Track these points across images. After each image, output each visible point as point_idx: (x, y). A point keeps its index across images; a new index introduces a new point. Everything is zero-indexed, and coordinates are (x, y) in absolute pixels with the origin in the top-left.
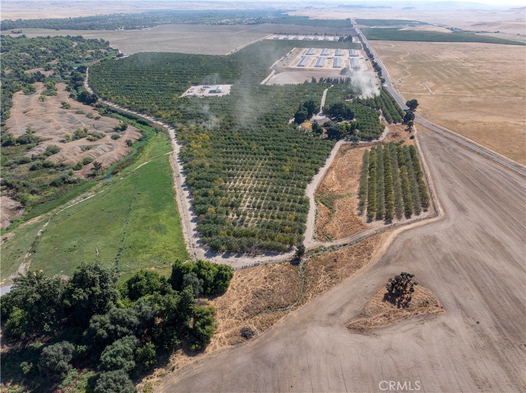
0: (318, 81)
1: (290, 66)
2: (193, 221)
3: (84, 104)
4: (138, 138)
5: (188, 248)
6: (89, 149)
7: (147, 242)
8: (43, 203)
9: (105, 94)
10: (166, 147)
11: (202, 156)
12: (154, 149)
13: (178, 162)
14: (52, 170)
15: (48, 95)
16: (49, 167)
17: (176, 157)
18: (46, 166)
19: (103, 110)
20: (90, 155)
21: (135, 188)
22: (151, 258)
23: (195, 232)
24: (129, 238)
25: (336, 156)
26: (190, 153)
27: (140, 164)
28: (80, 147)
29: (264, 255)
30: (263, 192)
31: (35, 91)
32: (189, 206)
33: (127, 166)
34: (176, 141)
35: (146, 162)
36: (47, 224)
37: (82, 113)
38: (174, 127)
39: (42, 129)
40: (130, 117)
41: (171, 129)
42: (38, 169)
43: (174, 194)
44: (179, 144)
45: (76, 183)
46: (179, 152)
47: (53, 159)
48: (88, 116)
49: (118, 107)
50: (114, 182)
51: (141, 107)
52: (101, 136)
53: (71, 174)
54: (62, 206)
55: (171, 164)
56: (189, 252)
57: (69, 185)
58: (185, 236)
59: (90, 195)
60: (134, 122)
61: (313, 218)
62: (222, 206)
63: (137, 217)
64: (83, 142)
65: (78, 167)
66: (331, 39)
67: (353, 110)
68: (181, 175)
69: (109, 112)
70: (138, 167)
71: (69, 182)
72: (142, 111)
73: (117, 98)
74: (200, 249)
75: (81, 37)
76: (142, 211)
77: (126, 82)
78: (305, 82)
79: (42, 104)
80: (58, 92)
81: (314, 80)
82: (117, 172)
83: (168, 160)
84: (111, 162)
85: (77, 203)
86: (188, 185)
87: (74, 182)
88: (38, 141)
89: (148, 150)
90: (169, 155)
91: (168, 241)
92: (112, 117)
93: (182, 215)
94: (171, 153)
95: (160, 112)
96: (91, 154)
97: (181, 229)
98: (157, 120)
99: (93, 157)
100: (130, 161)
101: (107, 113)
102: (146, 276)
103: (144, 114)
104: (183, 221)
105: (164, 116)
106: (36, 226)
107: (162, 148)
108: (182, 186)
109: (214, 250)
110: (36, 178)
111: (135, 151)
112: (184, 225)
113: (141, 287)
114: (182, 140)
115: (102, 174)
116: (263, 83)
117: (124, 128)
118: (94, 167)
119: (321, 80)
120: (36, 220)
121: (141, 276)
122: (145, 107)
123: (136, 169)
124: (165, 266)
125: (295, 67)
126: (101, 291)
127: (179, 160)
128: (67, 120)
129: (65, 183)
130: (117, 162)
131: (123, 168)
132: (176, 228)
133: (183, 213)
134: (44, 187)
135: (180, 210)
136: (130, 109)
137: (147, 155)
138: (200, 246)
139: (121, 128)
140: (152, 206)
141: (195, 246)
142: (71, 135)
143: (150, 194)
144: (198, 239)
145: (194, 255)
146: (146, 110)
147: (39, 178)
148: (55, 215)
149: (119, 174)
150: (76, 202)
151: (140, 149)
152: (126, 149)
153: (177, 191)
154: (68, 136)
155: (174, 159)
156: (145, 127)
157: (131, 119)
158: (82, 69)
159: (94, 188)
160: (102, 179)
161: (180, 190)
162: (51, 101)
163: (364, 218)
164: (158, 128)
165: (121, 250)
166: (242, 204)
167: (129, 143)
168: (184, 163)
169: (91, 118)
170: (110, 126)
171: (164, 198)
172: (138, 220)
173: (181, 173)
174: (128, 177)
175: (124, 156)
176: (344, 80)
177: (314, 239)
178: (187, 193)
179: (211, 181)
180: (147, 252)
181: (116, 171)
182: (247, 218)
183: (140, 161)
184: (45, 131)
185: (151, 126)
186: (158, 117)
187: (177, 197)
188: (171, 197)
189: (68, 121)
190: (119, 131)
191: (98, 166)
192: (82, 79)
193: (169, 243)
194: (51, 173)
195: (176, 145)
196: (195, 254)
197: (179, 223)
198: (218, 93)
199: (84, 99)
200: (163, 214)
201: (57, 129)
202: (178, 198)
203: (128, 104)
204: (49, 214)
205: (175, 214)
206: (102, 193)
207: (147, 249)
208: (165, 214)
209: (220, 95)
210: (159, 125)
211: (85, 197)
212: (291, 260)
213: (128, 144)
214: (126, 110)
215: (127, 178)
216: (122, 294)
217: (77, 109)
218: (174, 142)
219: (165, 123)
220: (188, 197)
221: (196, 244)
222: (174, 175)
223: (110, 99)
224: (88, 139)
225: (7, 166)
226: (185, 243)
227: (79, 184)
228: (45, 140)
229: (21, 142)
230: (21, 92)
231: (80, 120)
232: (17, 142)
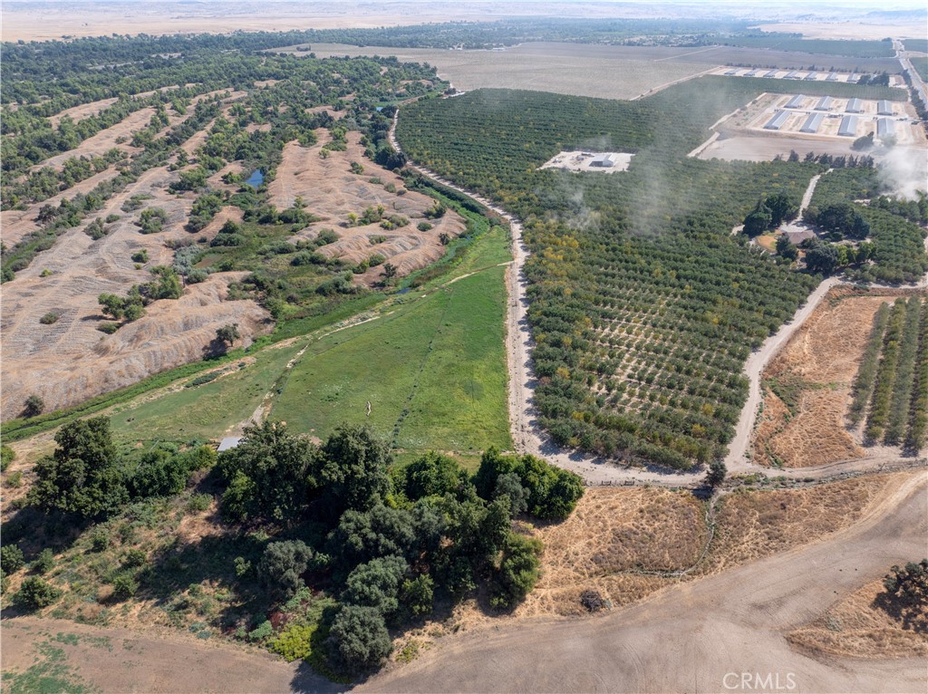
0: (801, 159)
1: (750, 127)
2: (530, 385)
3: (384, 168)
4: (459, 232)
5: (512, 430)
6: (381, 242)
7: (448, 408)
8: (302, 318)
9: (418, 154)
10: (502, 252)
11: (562, 276)
12: (483, 254)
13: (519, 281)
14: (322, 268)
15: (333, 150)
16: (319, 263)
17: (517, 271)
18: (315, 261)
19: (412, 180)
20: (381, 252)
21: (444, 314)
22: (450, 435)
23: (530, 405)
24: (421, 395)
25: (818, 307)
26: (541, 268)
27: (456, 276)
28: (369, 237)
29: (645, 469)
30: (662, 355)
31: (315, 142)
32: (526, 358)
33: (436, 276)
34: (521, 245)
35: (466, 273)
36: (302, 352)
37: (379, 183)
38: (521, 220)
39: (316, 201)
40: (452, 196)
41: (516, 223)
42: (302, 264)
43: (505, 334)
44: (525, 249)
45: (354, 293)
46: (523, 263)
47: (326, 252)
48: (387, 188)
49: (435, 178)
50: (412, 301)
51: (472, 181)
52: (402, 223)
53: (348, 279)
54: (327, 328)
55: (507, 283)
56: (513, 438)
57: (344, 295)
58: (512, 409)
59: (373, 317)
60: (458, 205)
61: (752, 419)
62: (583, 367)
63: (439, 363)
64: (374, 229)
65: (361, 269)
66: (843, 78)
67: (867, 222)
68: (521, 303)
69: (420, 184)
70: (453, 281)
71: (345, 291)
72: (472, 188)
73: (436, 163)
74: (533, 436)
75: (394, 59)
76: (448, 355)
77: (454, 138)
78: (775, 160)
79: (323, 163)
80: (348, 146)
81: (794, 157)
82: (418, 285)
83: (502, 275)
84: (411, 267)
85: (351, 326)
86: (530, 323)
87: (352, 292)
88: (309, 221)
89: (472, 254)
90: (505, 267)
91: (481, 412)
92: (423, 193)
93: (511, 373)
94: (509, 263)
95: (502, 193)
96: (383, 250)
97: (507, 395)
98: (495, 206)
99: (385, 255)
100: (439, 269)
101: (417, 186)
102: (437, 463)
103: (475, 192)
104: (511, 383)
105: (507, 199)
106: (288, 352)
107: (495, 253)
108: (520, 323)
109: (556, 442)
110: (298, 279)
111: (452, 254)
112: (512, 390)
113: (427, 480)
114: (531, 244)
115: (396, 285)
116: (692, 155)
117: (439, 214)
118: (384, 271)
119: (809, 157)
120: (288, 343)
121: (430, 462)
122: (479, 182)
123: (448, 283)
124: (471, 453)
125: (760, 129)
126: (365, 473)
127: (520, 278)
128: (356, 191)
129: (338, 291)
130: (421, 267)
131: (429, 279)
132: (499, 393)
133: (513, 369)
134: (307, 294)
135: (510, 364)
136: (453, 182)
137: (470, 262)
138: (534, 431)
139: (435, 212)
140: (464, 349)
141: (526, 429)
142: (358, 215)
143: (464, 329)
144: (533, 418)
145: (522, 445)
146: (480, 186)
147: (302, 278)
148: (316, 340)
149: (421, 288)
150: (350, 323)
151: (461, 252)
152: (439, 249)
153: (511, 330)
154: (352, 218)
155: (513, 275)
156: (473, 214)
157: (453, 199)
158: (389, 112)
159: (379, 306)
160: (394, 293)
161: (514, 328)
162: (336, 158)
163: (857, 437)
164: (495, 219)
165: (406, 412)
166: (619, 370)
167: (444, 240)
168: (529, 284)
169: (392, 192)
170: (420, 208)
171: (486, 339)
172: (440, 369)
173: (521, 300)
174: (435, 295)
175: (433, 260)
176: (858, 161)
177: (748, 457)
178: (525, 336)
179: (569, 321)
180: (445, 424)
181: (417, 282)
182: (625, 396)
183: (457, 271)
184: (321, 205)
185: (483, 215)
186: (497, 201)
187: (508, 340)
188: (497, 338)
190: (431, 217)
191: (390, 271)
192: (386, 128)
193: (483, 416)
194: (320, 273)
195: (520, 250)
196: (523, 443)
197: (505, 385)
198: (607, 166)
199: (386, 160)
200: (482, 365)
201: (339, 205)
202: (509, 342)
203: (452, 173)
204: (308, 336)
205: (501, 368)
206: (390, 316)
207: (446, 419)
208: (484, 366)
209: (609, 171)
210: (497, 214)
211: (365, 319)
212: (695, 488)
213: (442, 240)
214: (447, 184)
215: (431, 296)
216: (395, 485)
217: (372, 175)
218: (518, 245)
219: (508, 211)
220: (526, 344)
221: (527, 425)
222: (509, 301)
223: (425, 163)
224: (382, 226)
225: (261, 254)
226: (510, 421)
227: (358, 296)
228: (319, 220)
229: (286, 219)
230: (296, 142)
231: (374, 194)
232: (280, 219)
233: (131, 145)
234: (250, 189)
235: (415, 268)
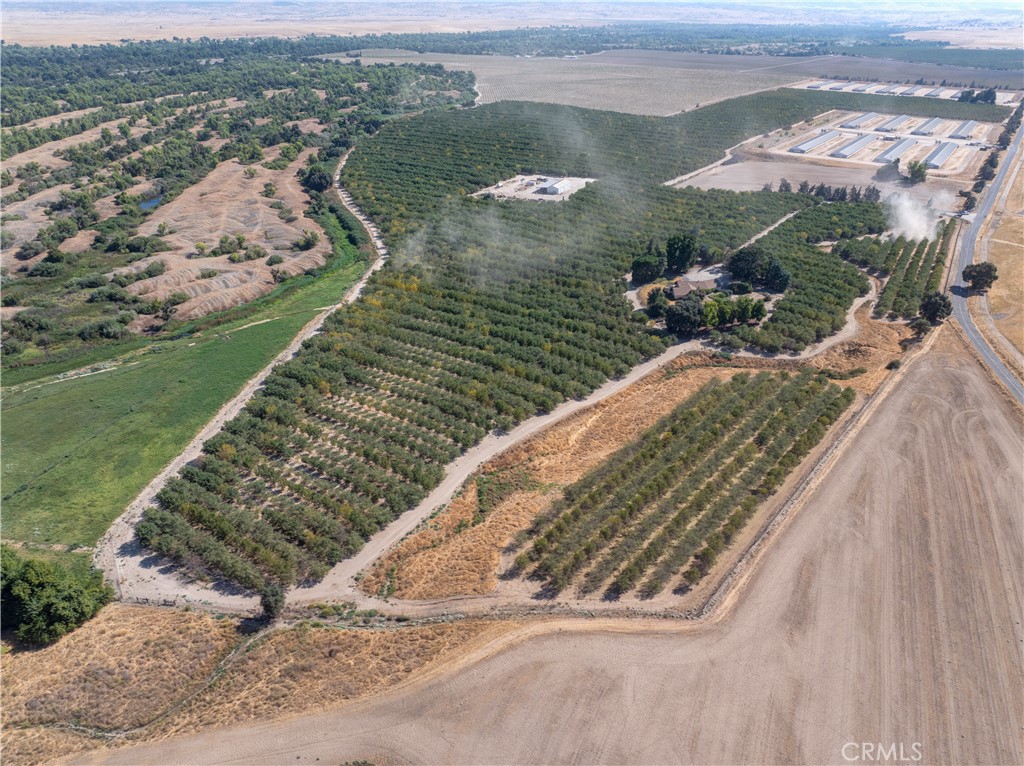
0: (795, 189)
1: (774, 151)
2: (193, 463)
4: (310, 268)
5: (118, 520)
6: (208, 277)
7: (75, 486)
8: (32, 365)
10: (335, 294)
12: (311, 295)
13: (319, 325)
14: (114, 306)
15: (270, 168)
16: (116, 300)
17: (324, 318)
18: (113, 298)
20: (194, 289)
21: (191, 368)
22: (43, 521)
23: (165, 488)
24: (62, 468)
25: (646, 377)
27: (252, 321)
28: (203, 270)
29: (211, 585)
31: (258, 159)
33: (230, 321)
34: (363, 285)
35: (268, 318)
37: (279, 208)
38: (390, 256)
39: (189, 228)
40: (346, 225)
41: (383, 259)
42: (97, 301)
43: (234, 396)
44: (363, 291)
47: (137, 287)
48: (281, 214)
49: (347, 204)
50: (172, 350)
51: (378, 208)
52: (256, 256)
53: (123, 321)
54: (46, 379)
55: (301, 332)
56: (108, 530)
57: (102, 340)
58: (144, 492)
59: (109, 366)
61: (411, 526)
63: (123, 428)
64: (218, 262)
65: (149, 309)
66: (947, 94)
67: (787, 270)
68: (289, 359)
69: (324, 210)
70: (244, 327)
71: (108, 336)
72: (374, 216)
73: (359, 185)
75: (440, 67)
76: (143, 419)
77: (407, 156)
78: (764, 189)
79: (244, 183)
80: (291, 164)
81: (785, 187)
82: (198, 331)
83: (307, 322)
84: (211, 308)
85: (74, 377)
87: (115, 337)
88: (157, 250)
89: (299, 295)
90: (320, 312)
91: (107, 494)
92: (316, 220)
93: (190, 446)
94: (327, 308)
95: (396, 222)
96: (197, 288)
97: (156, 475)
98: (380, 237)
99: (196, 293)
100: (249, 308)
101: (316, 213)
103: (373, 221)
104: (177, 459)
105: (395, 230)
107: (327, 295)
108: (262, 383)
110: (76, 318)
111: (276, 294)
112: (169, 468)
114: (370, 285)
115: (172, 330)
116: (667, 184)
117: (308, 246)
119: (804, 186)
122: (383, 210)
123: (236, 330)
124: (40, 547)
125: (784, 152)
128: (245, 217)
129: (102, 335)
130: (222, 310)
131: (219, 323)
132: (150, 471)
133: (196, 441)
134: (66, 336)
135: (201, 434)
136: (361, 208)
137: (286, 304)
138: (138, 523)
139: (306, 243)
140: (169, 413)
141: (132, 520)
143: (195, 387)
144: (153, 506)
145: (107, 540)
146: (382, 214)
147: (80, 318)
148: (19, 393)
149: (199, 334)
150: (76, 374)
151: (289, 292)
152: (265, 287)
153: (244, 391)
154: (202, 248)
155: (317, 322)
156: (349, 247)
157: (343, 228)
159: (121, 358)
160: (165, 339)
161: (250, 389)
162: (262, 178)
163: (504, 563)
164: (367, 253)
165: (22, 489)
167: (282, 277)
169: (283, 218)
170: (295, 237)
171: (207, 401)
172: (116, 436)
173: (294, 354)
174: (206, 343)
175: (246, 301)
176: (863, 192)
177: (356, 579)
179: (304, 384)
180: (49, 508)
181: (199, 327)
183: (260, 316)
184: (188, 233)
185: (359, 248)
186: (386, 232)
187: (229, 403)
188: (220, 401)
189: (242, 219)
190: (295, 249)
193: (105, 499)
194: (106, 312)
195: (356, 292)
196: (111, 538)
197: (167, 461)
200: (168, 434)
202: (226, 407)
203: (364, 198)
204: (13, 388)
205: (185, 439)
206: (129, 367)
208: (169, 436)
209: (556, 198)
210: (375, 247)
211: (97, 369)
212: (252, 616)
213: (279, 277)
214: (353, 210)
217: (282, 198)
218: (359, 286)
219: (387, 244)
221: (139, 515)
223: (348, 185)
224: (230, 258)
225: (67, 287)
226: (128, 508)
227: (119, 341)
228: (169, 249)
229: (133, 248)
230: (236, 159)
231: (259, 220)
232: (128, 247)
233: (65, 159)
234: (131, 211)
235: (216, 310)
